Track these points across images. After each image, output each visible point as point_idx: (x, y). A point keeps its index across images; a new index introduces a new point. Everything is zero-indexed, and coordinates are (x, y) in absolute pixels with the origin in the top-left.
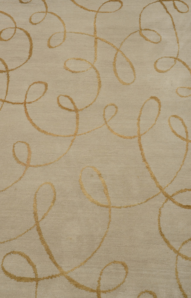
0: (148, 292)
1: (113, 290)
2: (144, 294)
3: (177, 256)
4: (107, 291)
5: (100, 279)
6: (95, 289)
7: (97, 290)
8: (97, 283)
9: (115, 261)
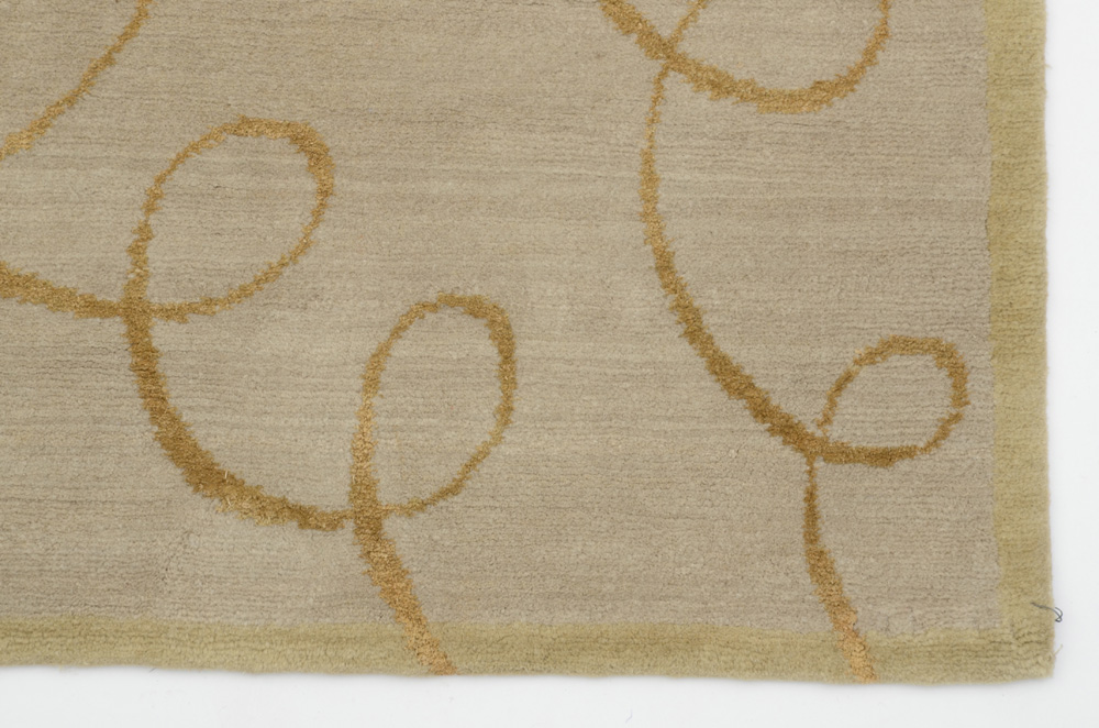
0: (460, 301)
1: (229, 300)
2: (430, 317)
3: (663, 74)
4: (193, 309)
5: (145, 233)
6: (115, 297)
7: (129, 300)
8: (125, 262)
9: (245, 120)
